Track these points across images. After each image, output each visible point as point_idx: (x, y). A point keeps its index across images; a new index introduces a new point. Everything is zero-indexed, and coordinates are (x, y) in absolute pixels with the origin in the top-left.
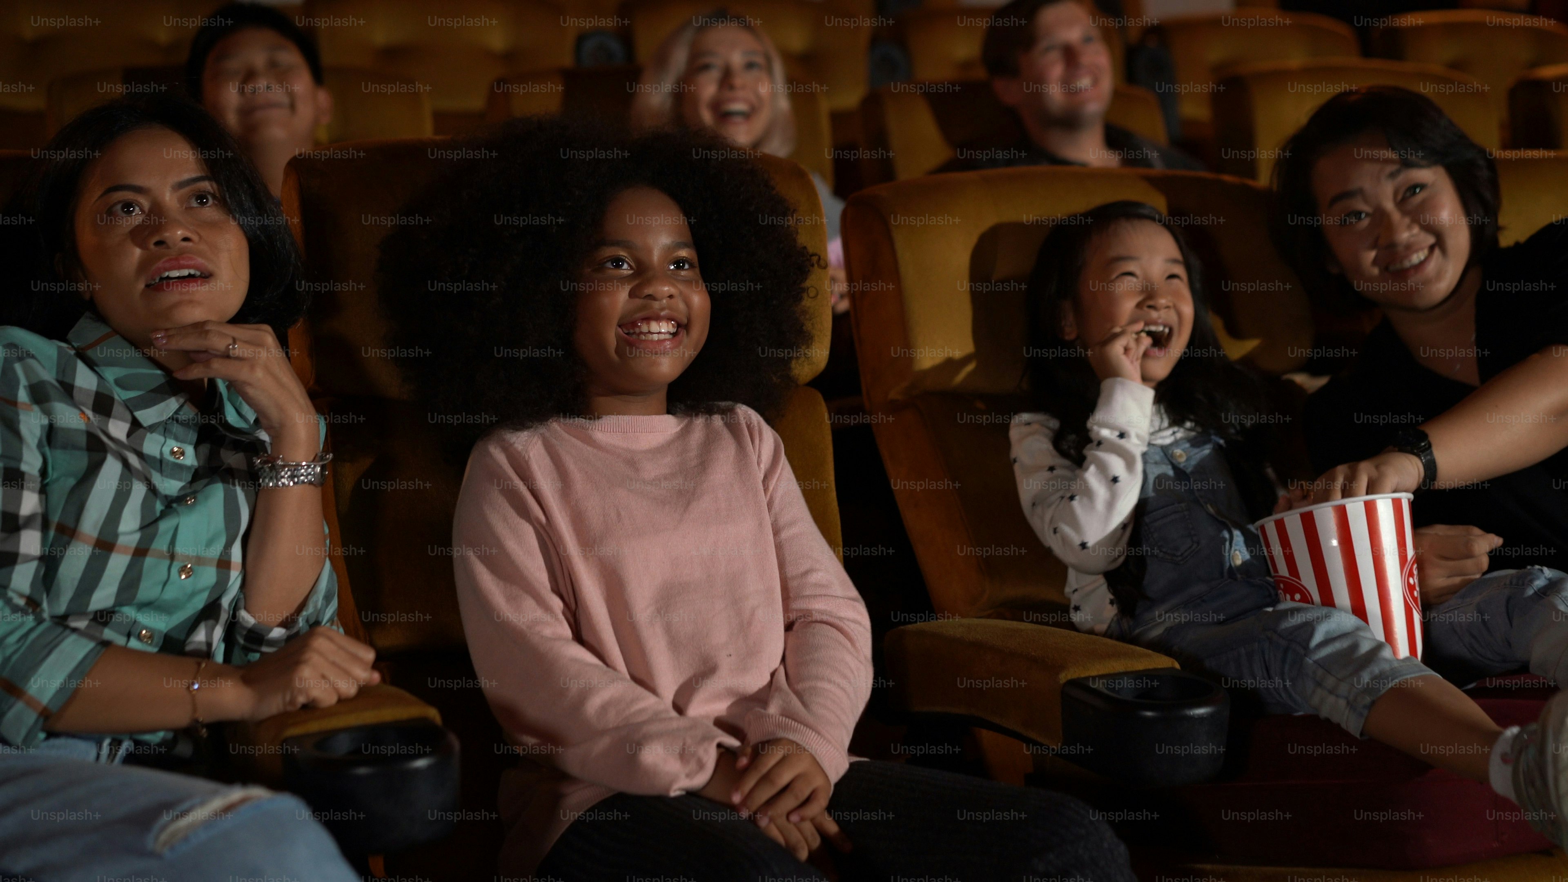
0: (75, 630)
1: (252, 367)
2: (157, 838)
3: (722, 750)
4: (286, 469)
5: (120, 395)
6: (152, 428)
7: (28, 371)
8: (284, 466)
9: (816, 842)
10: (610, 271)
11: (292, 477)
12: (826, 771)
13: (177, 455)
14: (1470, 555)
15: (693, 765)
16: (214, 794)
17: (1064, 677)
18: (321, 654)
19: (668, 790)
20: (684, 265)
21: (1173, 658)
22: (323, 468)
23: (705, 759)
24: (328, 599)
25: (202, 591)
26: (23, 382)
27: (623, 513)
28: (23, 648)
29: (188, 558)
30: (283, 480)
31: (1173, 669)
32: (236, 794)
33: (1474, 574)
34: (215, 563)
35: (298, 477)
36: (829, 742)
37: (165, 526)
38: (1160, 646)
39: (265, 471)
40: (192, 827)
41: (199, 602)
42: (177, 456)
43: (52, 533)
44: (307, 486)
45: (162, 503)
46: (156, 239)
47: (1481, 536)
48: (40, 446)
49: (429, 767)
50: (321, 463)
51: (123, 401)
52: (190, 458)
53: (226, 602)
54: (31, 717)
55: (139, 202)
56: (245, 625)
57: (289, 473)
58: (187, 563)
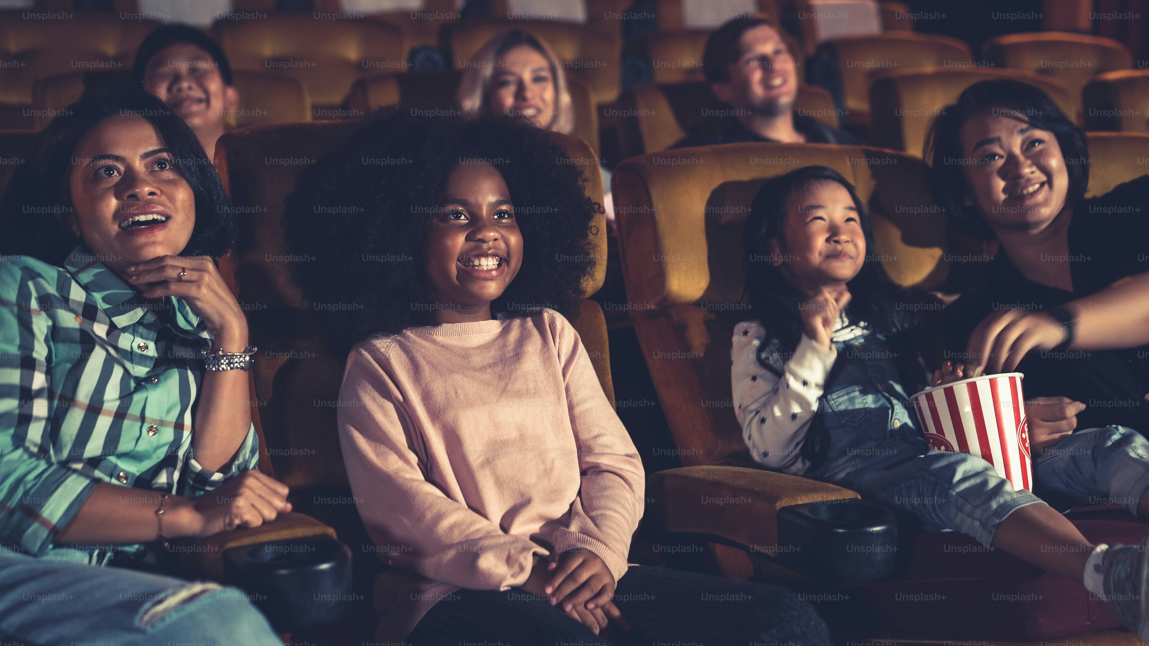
0: (75, 471)
1: (199, 287)
2: (142, 619)
3: (537, 558)
4: (225, 358)
5: (102, 306)
6: (125, 329)
7: (38, 287)
8: (223, 356)
9: (605, 622)
10: (452, 221)
11: (229, 364)
12: (612, 573)
13: (142, 348)
14: (1064, 417)
15: (516, 568)
16: (182, 587)
17: (779, 505)
18: (251, 489)
19: (499, 586)
20: (504, 216)
21: (857, 492)
22: (251, 357)
23: (524, 564)
24: (253, 452)
25: (163, 445)
26: (34, 294)
27: (459, 391)
28: (38, 484)
29: (154, 421)
30: (223, 366)
31: (856, 499)
32: (197, 588)
33: (1067, 431)
34: (173, 425)
35: (233, 364)
36: (614, 551)
37: (138, 398)
38: (845, 484)
39: (209, 360)
40: (167, 611)
41: (161, 454)
42: (143, 350)
43: (56, 402)
44: (239, 371)
45: (135, 383)
46: (129, 193)
47: (1070, 403)
48: (46, 340)
49: (331, 569)
50: (250, 354)
51: (104, 310)
52: (152, 351)
53: (181, 453)
54: (44, 533)
55: (117, 167)
56: (194, 470)
57: (227, 361)
58: (153, 424)
